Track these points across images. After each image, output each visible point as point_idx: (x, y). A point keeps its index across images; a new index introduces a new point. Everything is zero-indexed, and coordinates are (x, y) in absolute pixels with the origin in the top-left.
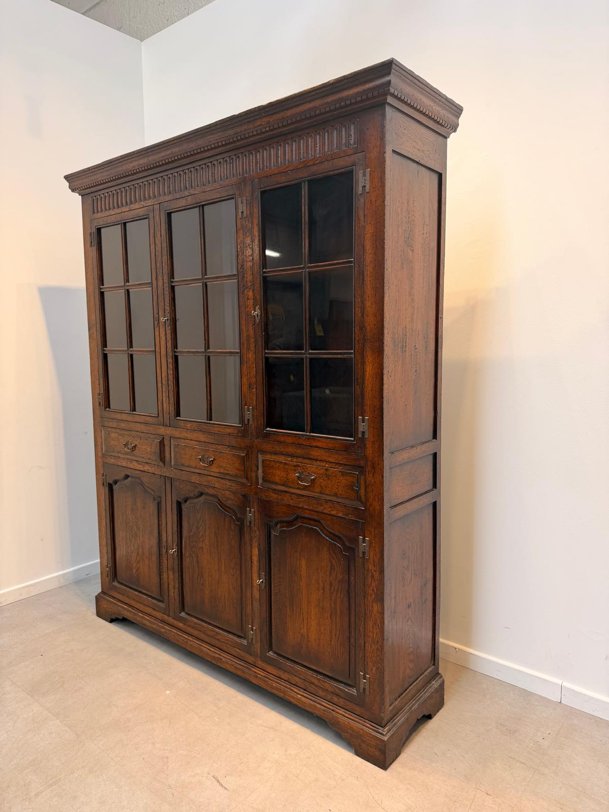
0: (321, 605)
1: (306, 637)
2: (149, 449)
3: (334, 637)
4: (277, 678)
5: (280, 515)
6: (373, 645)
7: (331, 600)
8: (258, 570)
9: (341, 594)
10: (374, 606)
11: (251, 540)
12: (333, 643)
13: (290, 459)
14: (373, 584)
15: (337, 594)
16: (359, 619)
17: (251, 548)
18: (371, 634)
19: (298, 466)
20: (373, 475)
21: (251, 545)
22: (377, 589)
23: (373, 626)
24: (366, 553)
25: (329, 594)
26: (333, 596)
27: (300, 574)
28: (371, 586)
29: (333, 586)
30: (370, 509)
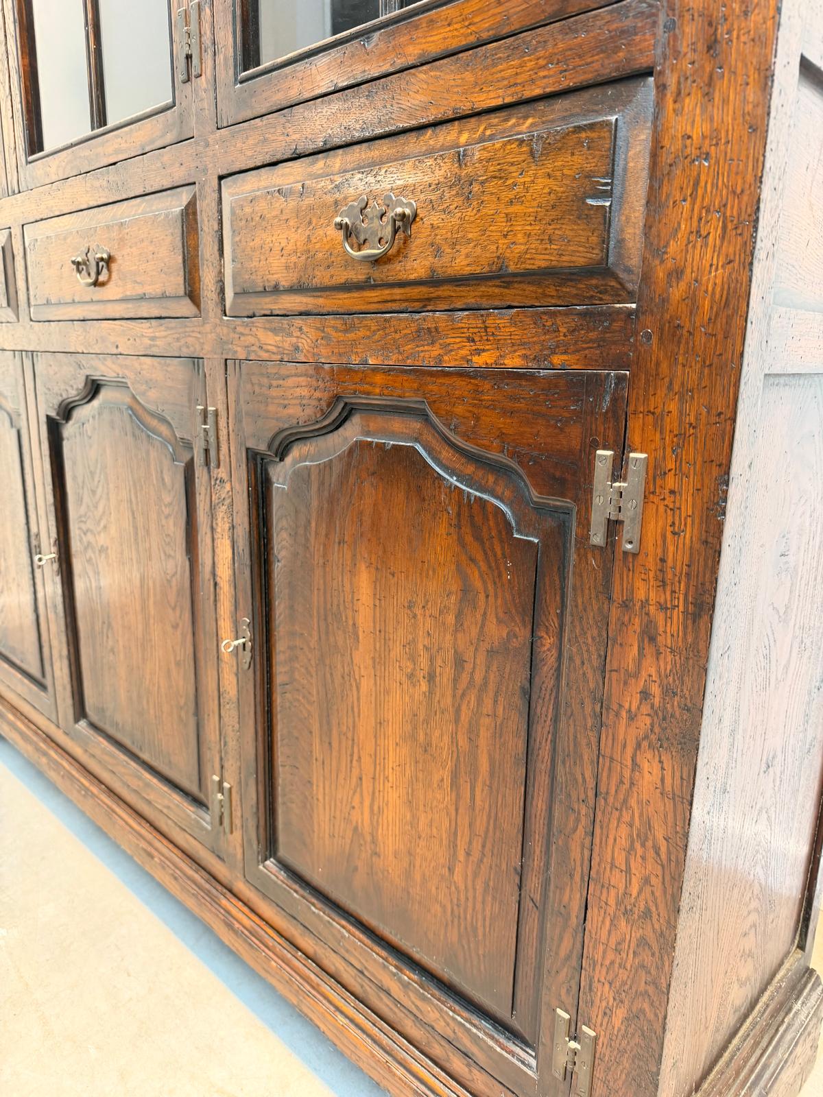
0: (421, 737)
1: (368, 838)
3: (461, 856)
4: (286, 944)
6: (623, 924)
7: (457, 720)
8: (232, 608)
9: (496, 702)
10: (646, 766)
11: (212, 514)
12: (458, 877)
14: (650, 668)
15: (479, 702)
16: (570, 808)
17: (214, 539)
18: (618, 879)
21: (213, 530)
22: (668, 692)
23: (632, 847)
24: (627, 527)
25: (449, 700)
26: (464, 707)
27: (354, 624)
28: (636, 675)
29: (468, 667)
30: (665, 301)
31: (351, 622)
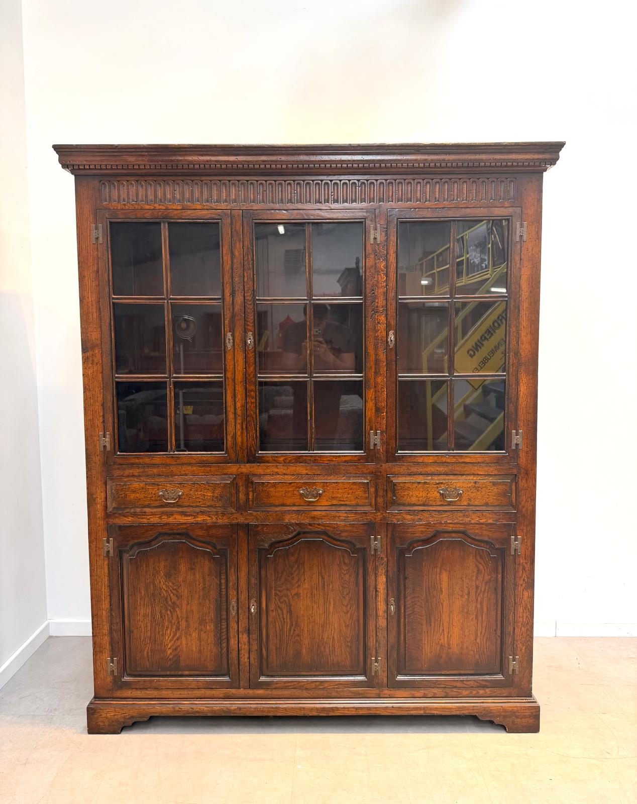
0: (466, 610)
1: (446, 645)
2: (210, 494)
3: (479, 635)
5: (417, 535)
6: (523, 628)
7: (477, 601)
8: (386, 597)
9: (488, 593)
10: (525, 594)
11: (376, 569)
12: (478, 641)
13: (430, 477)
14: (524, 575)
15: (483, 595)
16: (509, 609)
17: (376, 577)
18: (521, 620)
19: (442, 483)
20: (527, 480)
21: (376, 574)
22: (527, 578)
23: (523, 611)
24: (518, 550)
25: (474, 597)
26: (479, 598)
27: (441, 588)
28: (522, 577)
29: (480, 588)
30: (522, 511)
31: (439, 587)
